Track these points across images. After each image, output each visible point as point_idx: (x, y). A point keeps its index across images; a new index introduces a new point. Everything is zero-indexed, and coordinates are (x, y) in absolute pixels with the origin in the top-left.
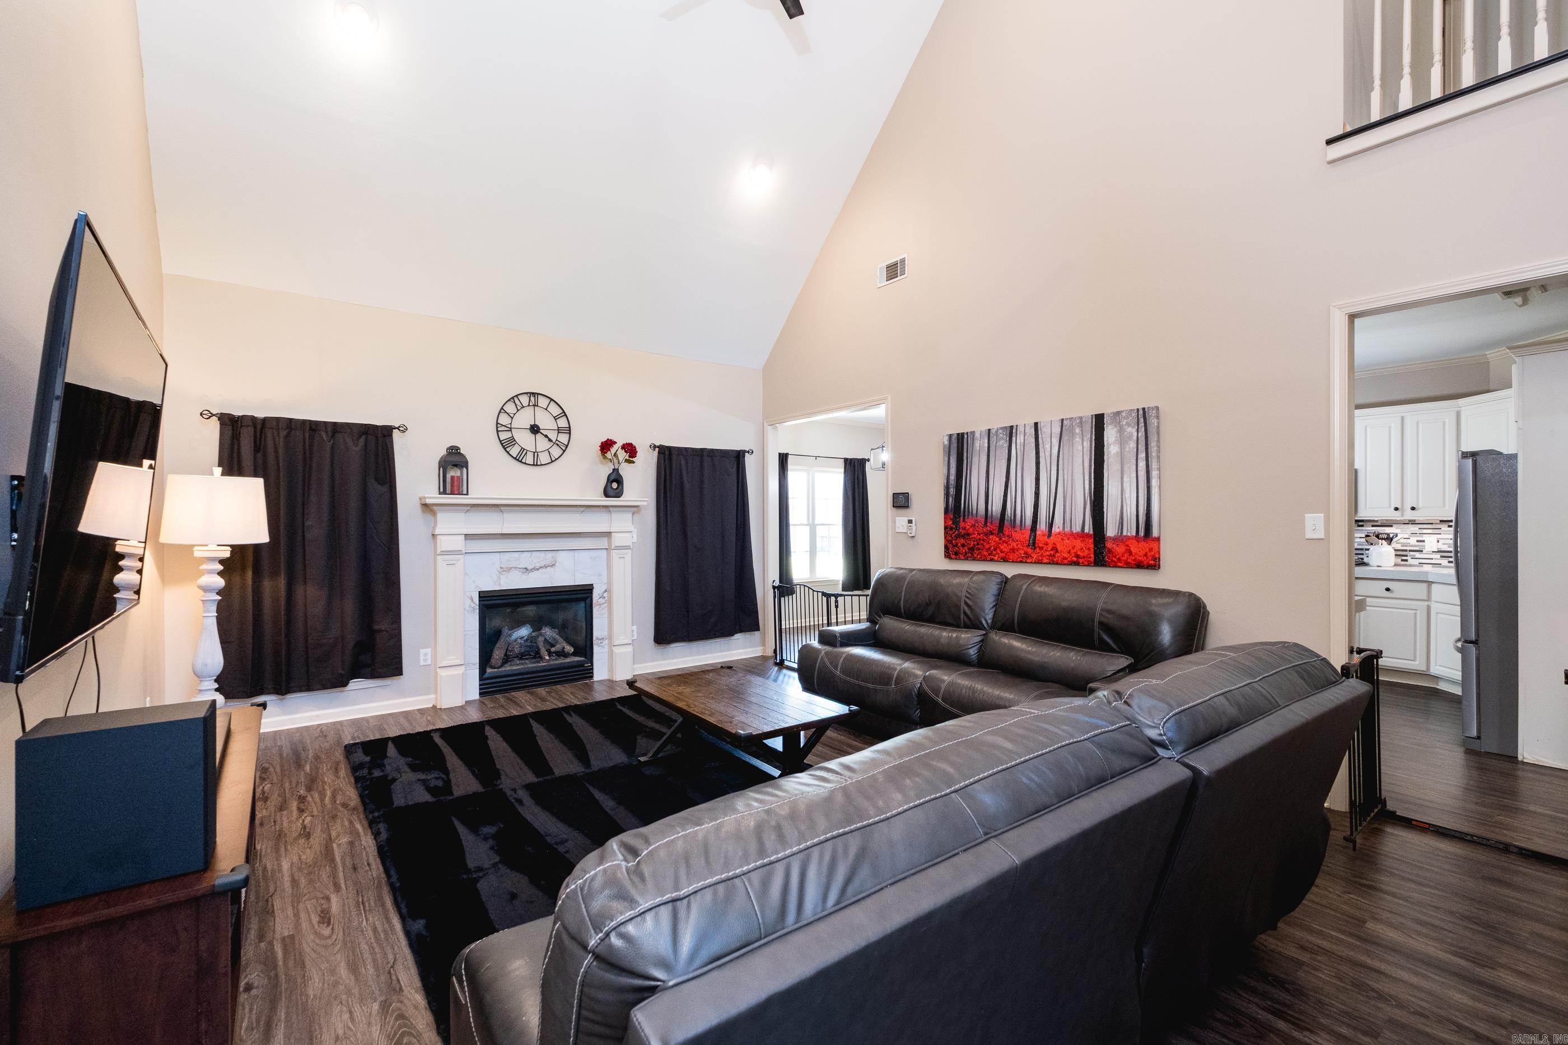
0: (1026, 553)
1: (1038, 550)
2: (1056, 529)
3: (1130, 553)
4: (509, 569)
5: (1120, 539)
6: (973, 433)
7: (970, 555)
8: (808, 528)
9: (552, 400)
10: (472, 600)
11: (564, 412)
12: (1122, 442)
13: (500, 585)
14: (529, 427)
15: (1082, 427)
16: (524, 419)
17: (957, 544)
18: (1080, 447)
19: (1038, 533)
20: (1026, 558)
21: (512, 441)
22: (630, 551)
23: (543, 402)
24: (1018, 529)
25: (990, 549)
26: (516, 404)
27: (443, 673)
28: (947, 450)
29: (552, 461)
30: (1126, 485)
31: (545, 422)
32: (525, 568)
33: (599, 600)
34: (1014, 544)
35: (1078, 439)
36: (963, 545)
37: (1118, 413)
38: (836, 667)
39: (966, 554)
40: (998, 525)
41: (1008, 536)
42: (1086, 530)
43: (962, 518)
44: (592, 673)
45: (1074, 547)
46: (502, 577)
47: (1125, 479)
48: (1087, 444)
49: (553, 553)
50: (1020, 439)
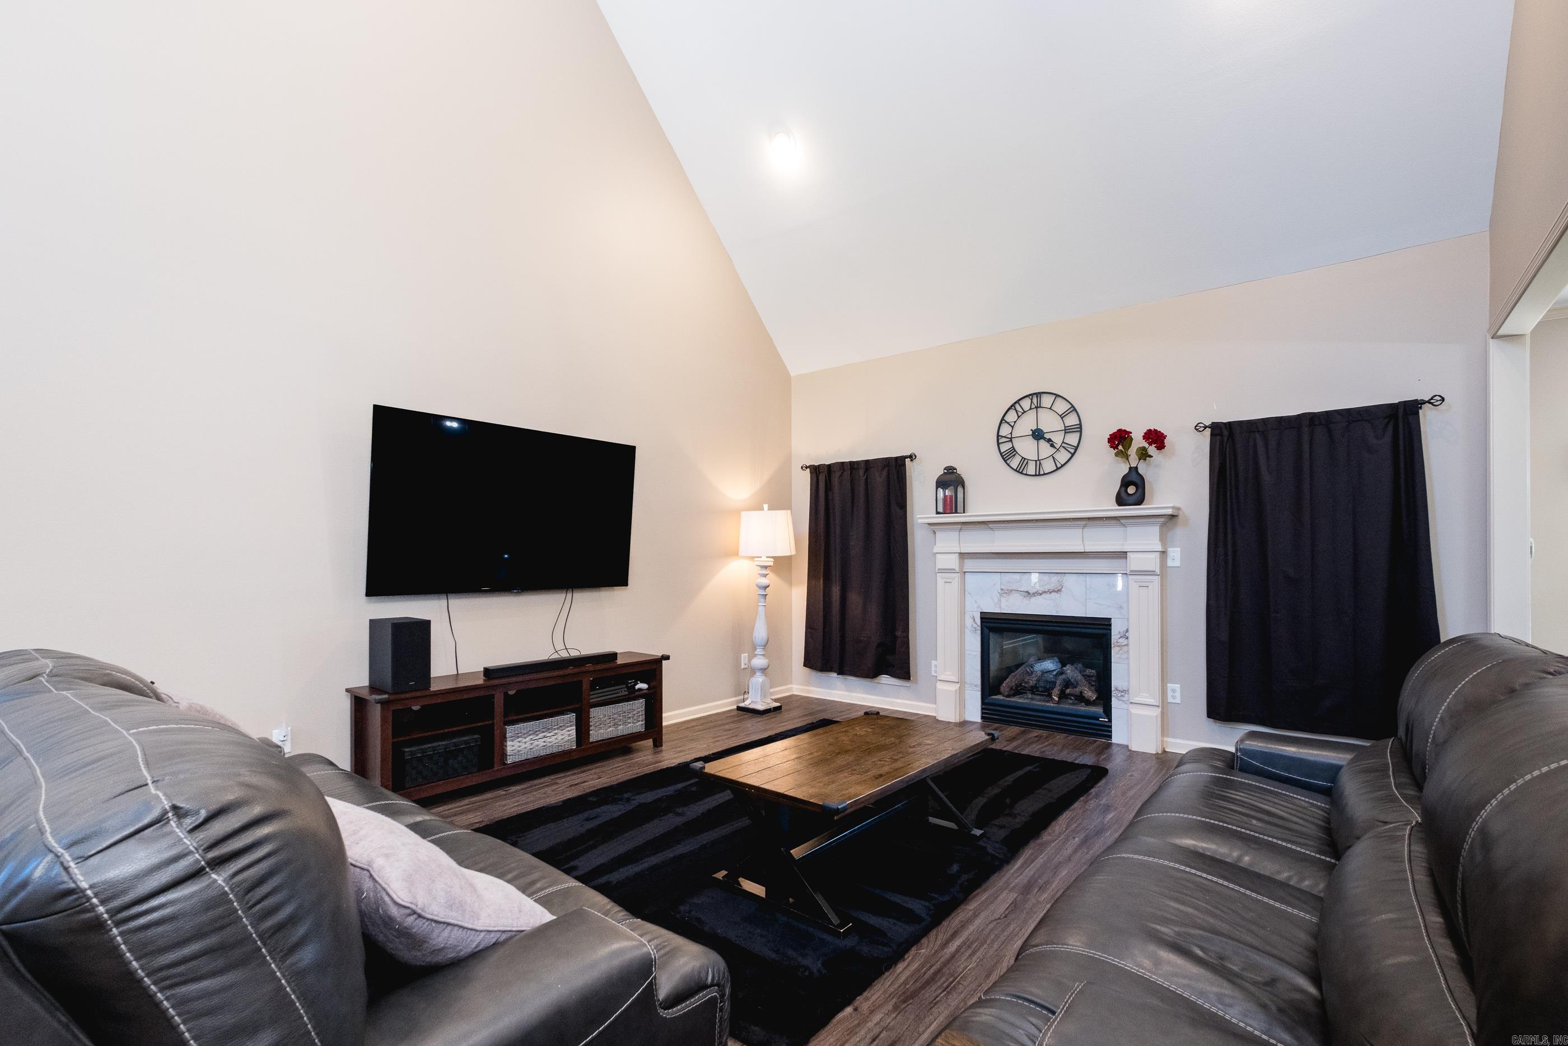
4: (1010, 592)
9: (1057, 396)
10: (974, 620)
11: (1073, 406)
13: (1000, 607)
14: (1031, 433)
16: (1026, 425)
21: (1013, 451)
22: (1158, 577)
23: (1047, 401)
26: (1017, 411)
27: (940, 686)
29: (1058, 469)
31: (1050, 423)
32: (1027, 592)
33: (1121, 640)
44: (1111, 732)
46: (1004, 599)
49: (1059, 577)
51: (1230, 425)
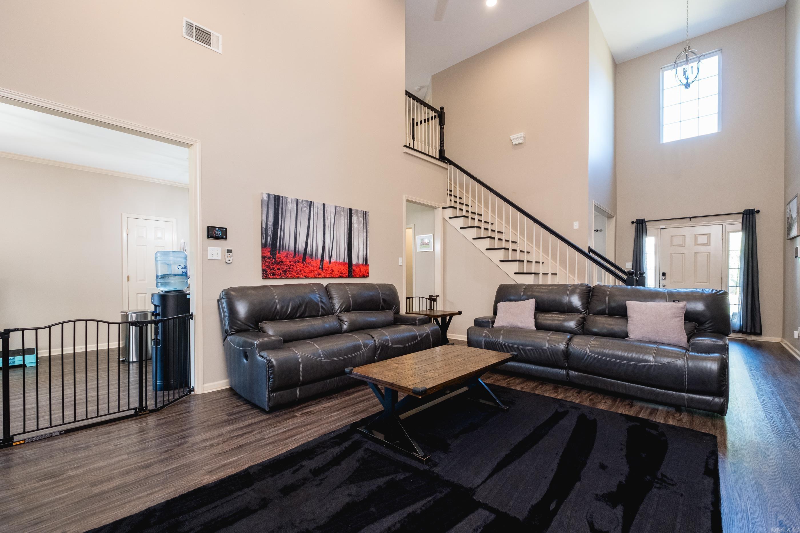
0: (318, 273)
1: (324, 271)
2: (333, 260)
3: (361, 272)
5: (357, 265)
6: (286, 198)
7: (284, 275)
12: (359, 223)
15: (344, 212)
17: (274, 269)
18: (343, 222)
19: (324, 262)
20: (318, 275)
24: (314, 260)
25: (297, 271)
28: (266, 203)
30: (360, 242)
34: (312, 268)
35: (342, 218)
36: (279, 269)
37: (357, 210)
39: (281, 275)
40: (302, 257)
41: (308, 263)
42: (345, 261)
43: (278, 251)
45: (340, 269)
47: (359, 240)
48: (346, 221)
50: (316, 210)
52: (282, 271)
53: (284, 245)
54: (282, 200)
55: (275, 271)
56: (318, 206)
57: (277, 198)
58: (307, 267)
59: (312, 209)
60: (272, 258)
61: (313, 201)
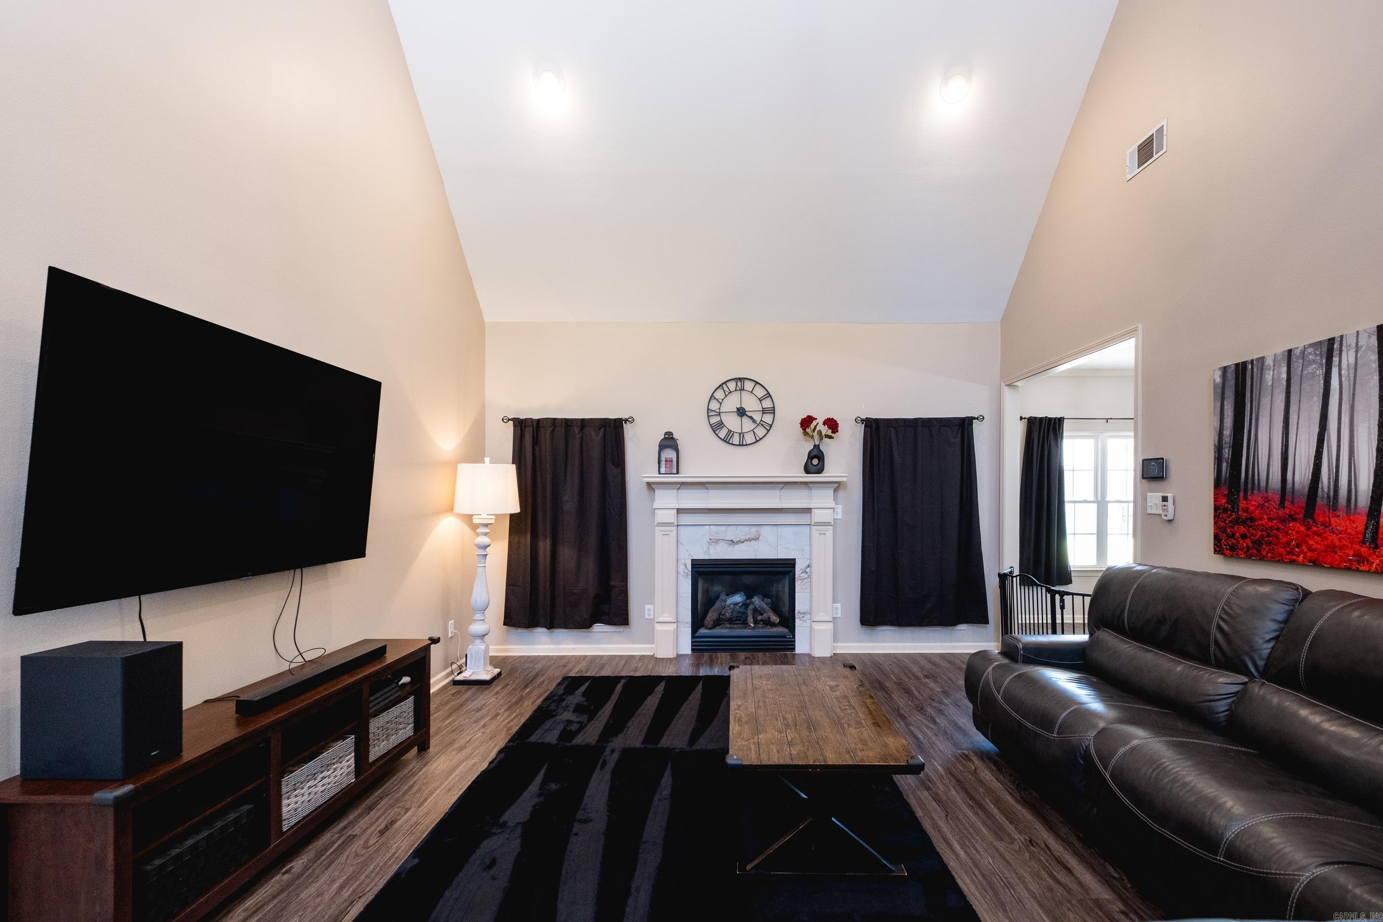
0: (1357, 555)
1: (1380, 551)
4: (717, 541)
6: (1262, 360)
7: (1255, 551)
8: (1095, 506)
9: (757, 383)
10: (686, 567)
11: (768, 393)
13: (709, 555)
14: (736, 410)
16: (732, 403)
17: (1233, 536)
20: (1356, 563)
21: (721, 424)
22: (831, 527)
23: (749, 386)
24: (1342, 513)
25: (1289, 543)
26: (724, 390)
27: (658, 627)
28: (1219, 391)
29: (757, 441)
31: (751, 404)
32: (731, 541)
33: (802, 575)
34: (1335, 538)
36: (1244, 537)
38: (998, 691)
39: (1248, 551)
40: (1304, 505)
41: (1324, 524)
43: (1242, 493)
44: (794, 645)
46: (711, 547)
49: (757, 528)
50: (1348, 358)
51: (877, 421)
52: (1252, 543)
53: (1256, 477)
54: (1252, 368)
55: (1236, 540)
56: (1357, 343)
57: (1241, 369)
58: (1318, 536)
59: (1336, 359)
60: (1230, 510)
61: (1337, 335)
